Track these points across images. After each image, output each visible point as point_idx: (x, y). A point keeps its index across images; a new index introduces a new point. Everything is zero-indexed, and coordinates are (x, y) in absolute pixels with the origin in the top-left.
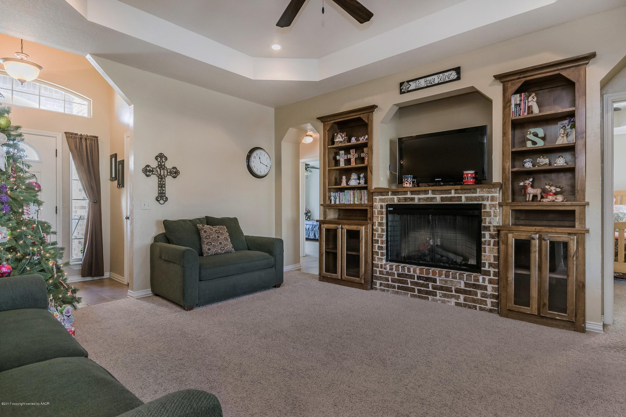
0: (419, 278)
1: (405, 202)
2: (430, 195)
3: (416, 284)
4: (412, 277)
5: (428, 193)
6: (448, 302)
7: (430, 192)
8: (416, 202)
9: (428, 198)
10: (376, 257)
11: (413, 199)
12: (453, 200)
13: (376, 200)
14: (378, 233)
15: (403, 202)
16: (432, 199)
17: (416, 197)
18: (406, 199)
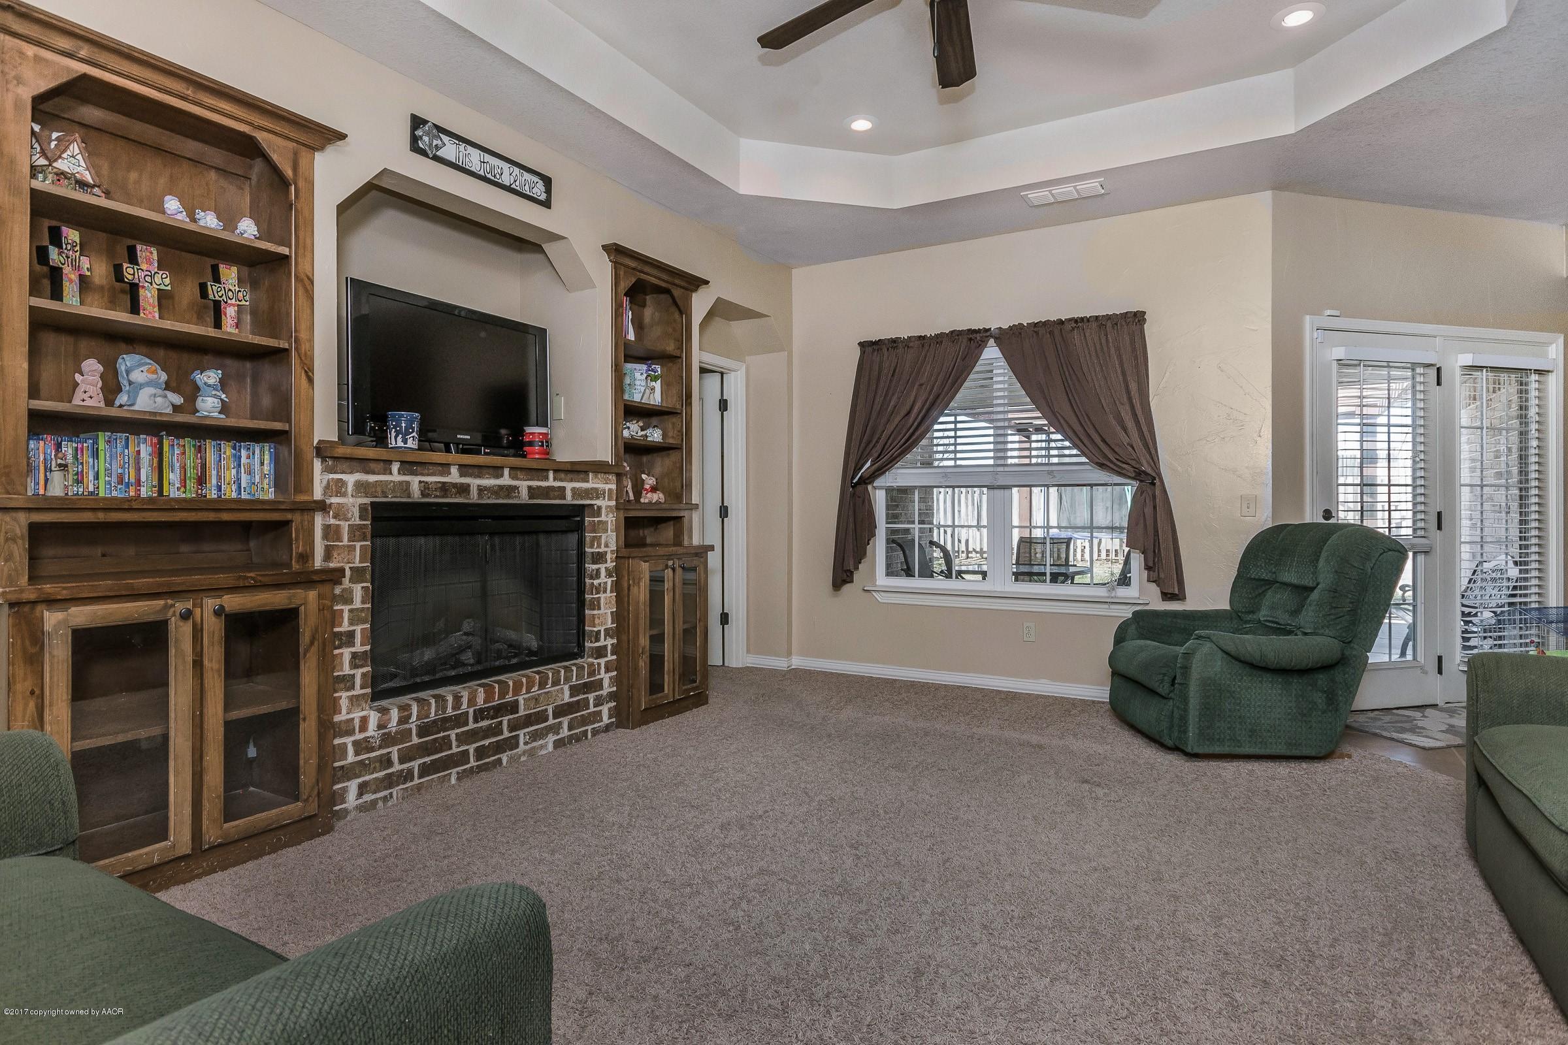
0: (480, 715)
1: (443, 497)
2: (506, 480)
3: (473, 736)
4: (460, 720)
5: (502, 476)
6: (542, 747)
7: (506, 471)
8: (474, 497)
9: (501, 487)
10: (341, 697)
11: (464, 489)
12: (552, 495)
13: (341, 487)
14: (350, 607)
15: (436, 497)
16: (511, 490)
17: (474, 482)
18: (444, 488)
